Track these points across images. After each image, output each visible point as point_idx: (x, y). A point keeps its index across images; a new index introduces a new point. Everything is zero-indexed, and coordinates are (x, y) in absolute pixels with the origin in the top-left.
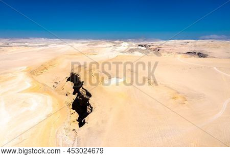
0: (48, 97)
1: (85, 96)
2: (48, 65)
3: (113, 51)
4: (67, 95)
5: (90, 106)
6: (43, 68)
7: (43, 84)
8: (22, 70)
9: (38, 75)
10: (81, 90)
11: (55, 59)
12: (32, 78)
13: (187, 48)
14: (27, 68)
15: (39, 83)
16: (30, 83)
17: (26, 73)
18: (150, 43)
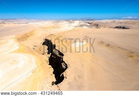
0: (31, 56)
1: (58, 55)
2: (29, 35)
3: (69, 26)
4: (43, 54)
5: (65, 63)
6: (26, 36)
7: (27, 47)
8: (12, 38)
9: (23, 41)
10: (54, 50)
11: (33, 31)
12: (19, 42)
13: (115, 24)
14: (16, 36)
15: (24, 46)
16: (18, 46)
17: (15, 39)
18: (91, 22)
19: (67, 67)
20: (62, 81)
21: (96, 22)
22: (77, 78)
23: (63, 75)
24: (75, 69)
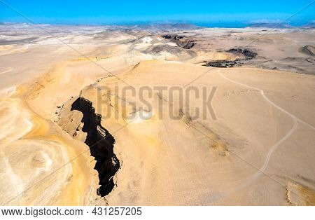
3: (131, 50)
6: (39, 86)
18: (180, 33)
19: (118, 166)
20: (110, 191)
21: (193, 35)
22: (132, 186)
23: (112, 180)
24: (131, 170)
